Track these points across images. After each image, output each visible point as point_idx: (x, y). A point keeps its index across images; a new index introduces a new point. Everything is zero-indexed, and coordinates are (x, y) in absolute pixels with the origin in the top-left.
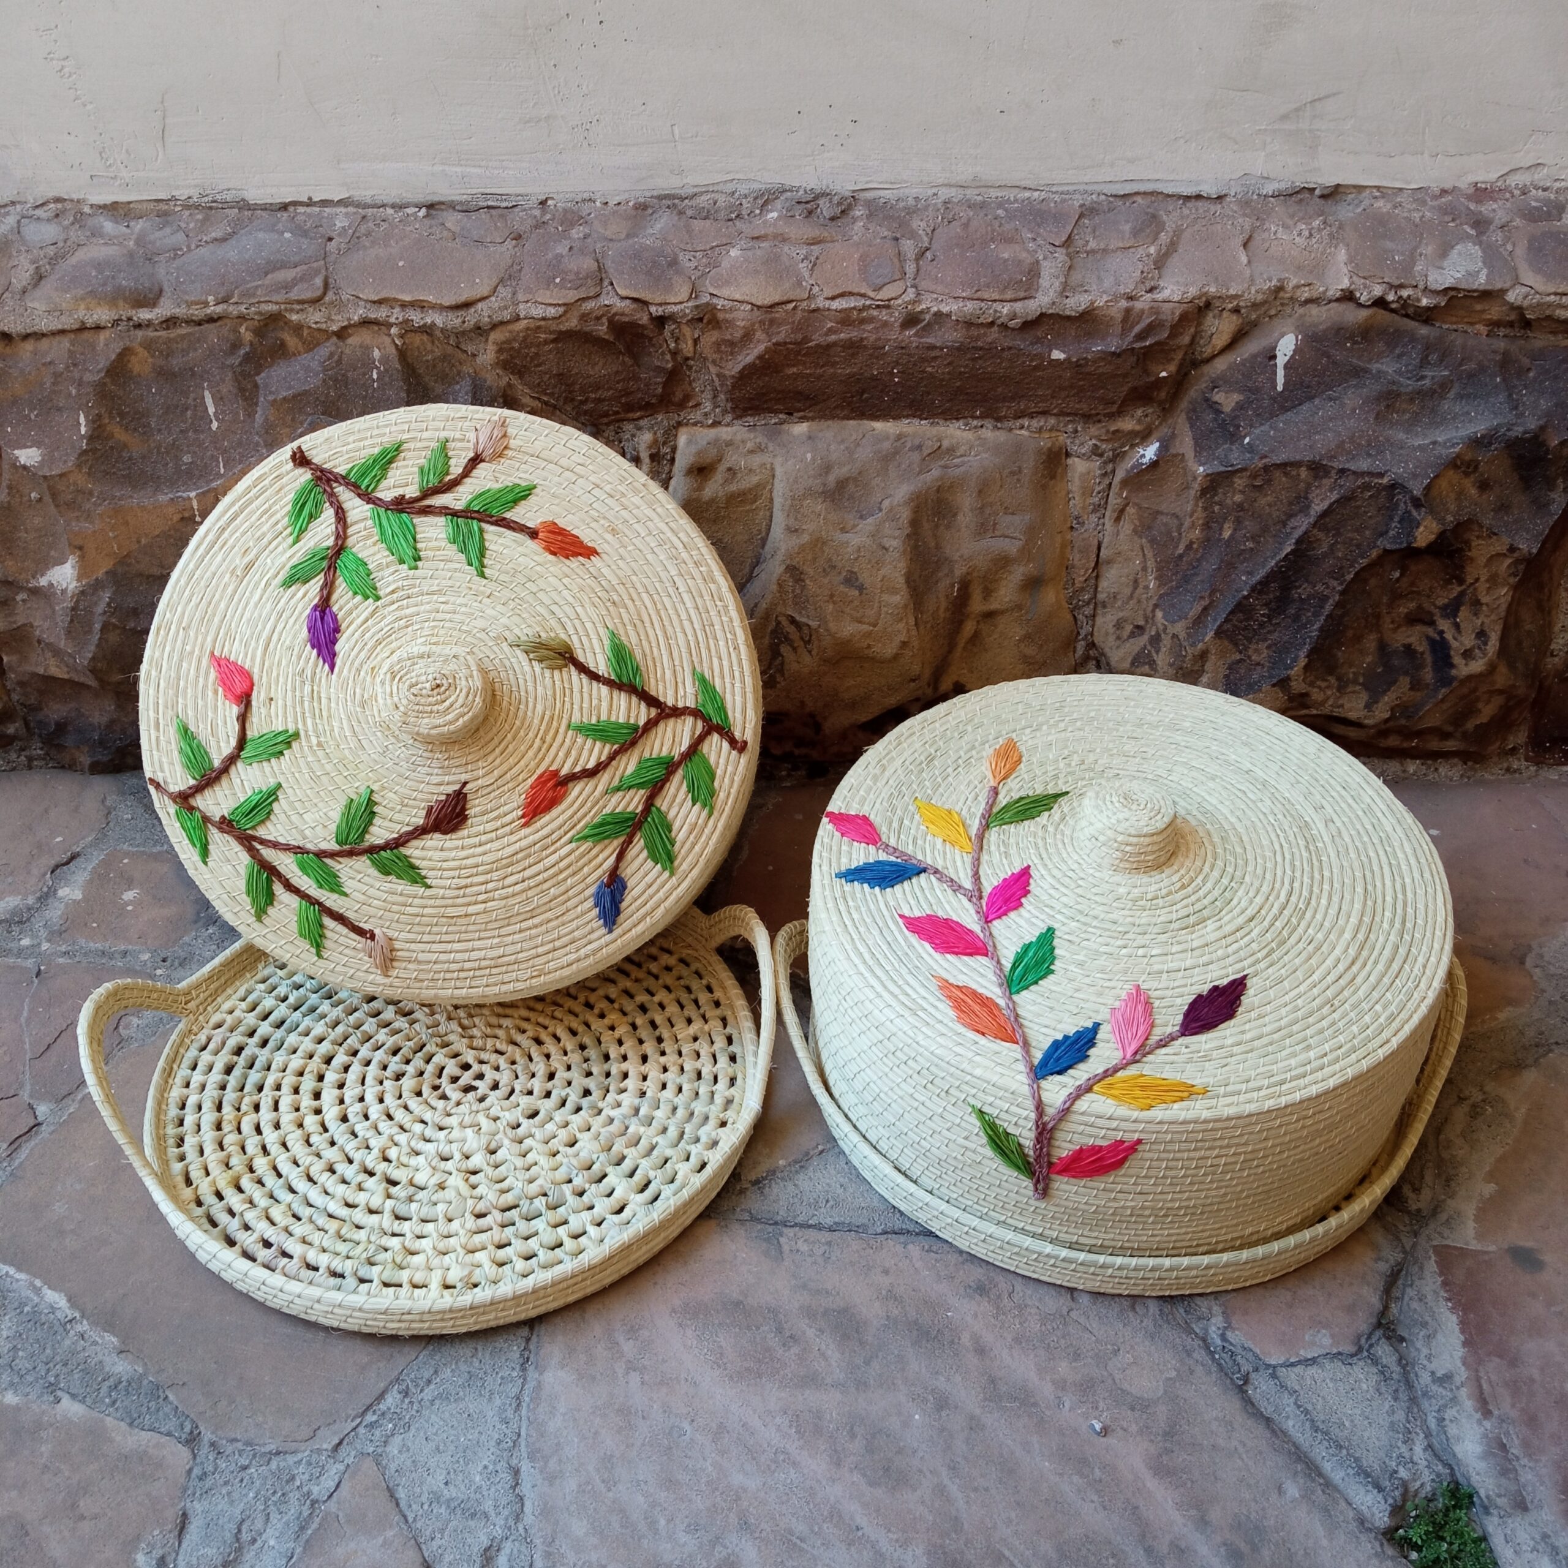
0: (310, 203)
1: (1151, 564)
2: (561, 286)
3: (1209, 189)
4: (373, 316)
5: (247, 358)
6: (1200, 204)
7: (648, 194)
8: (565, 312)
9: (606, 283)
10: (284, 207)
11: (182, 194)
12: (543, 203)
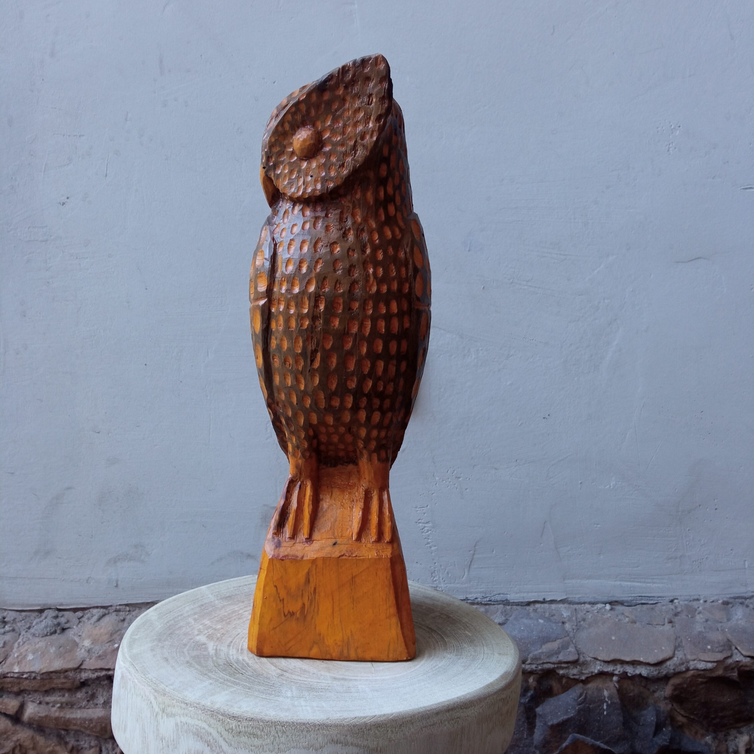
0: (544, 602)
2: (712, 650)
4: (606, 670)
5: (532, 698)
7: (728, 596)
8: (716, 666)
9: (733, 648)
10: (529, 604)
11: (471, 596)
12: (672, 601)
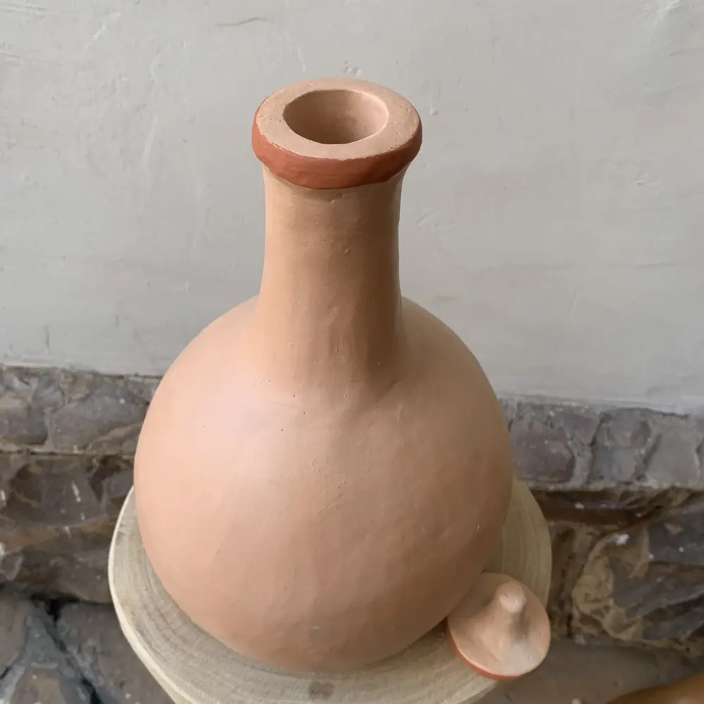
0: (137, 375)
1: (611, 579)
3: (679, 411)
5: (97, 474)
6: (673, 418)
10: (121, 377)
11: (60, 366)
